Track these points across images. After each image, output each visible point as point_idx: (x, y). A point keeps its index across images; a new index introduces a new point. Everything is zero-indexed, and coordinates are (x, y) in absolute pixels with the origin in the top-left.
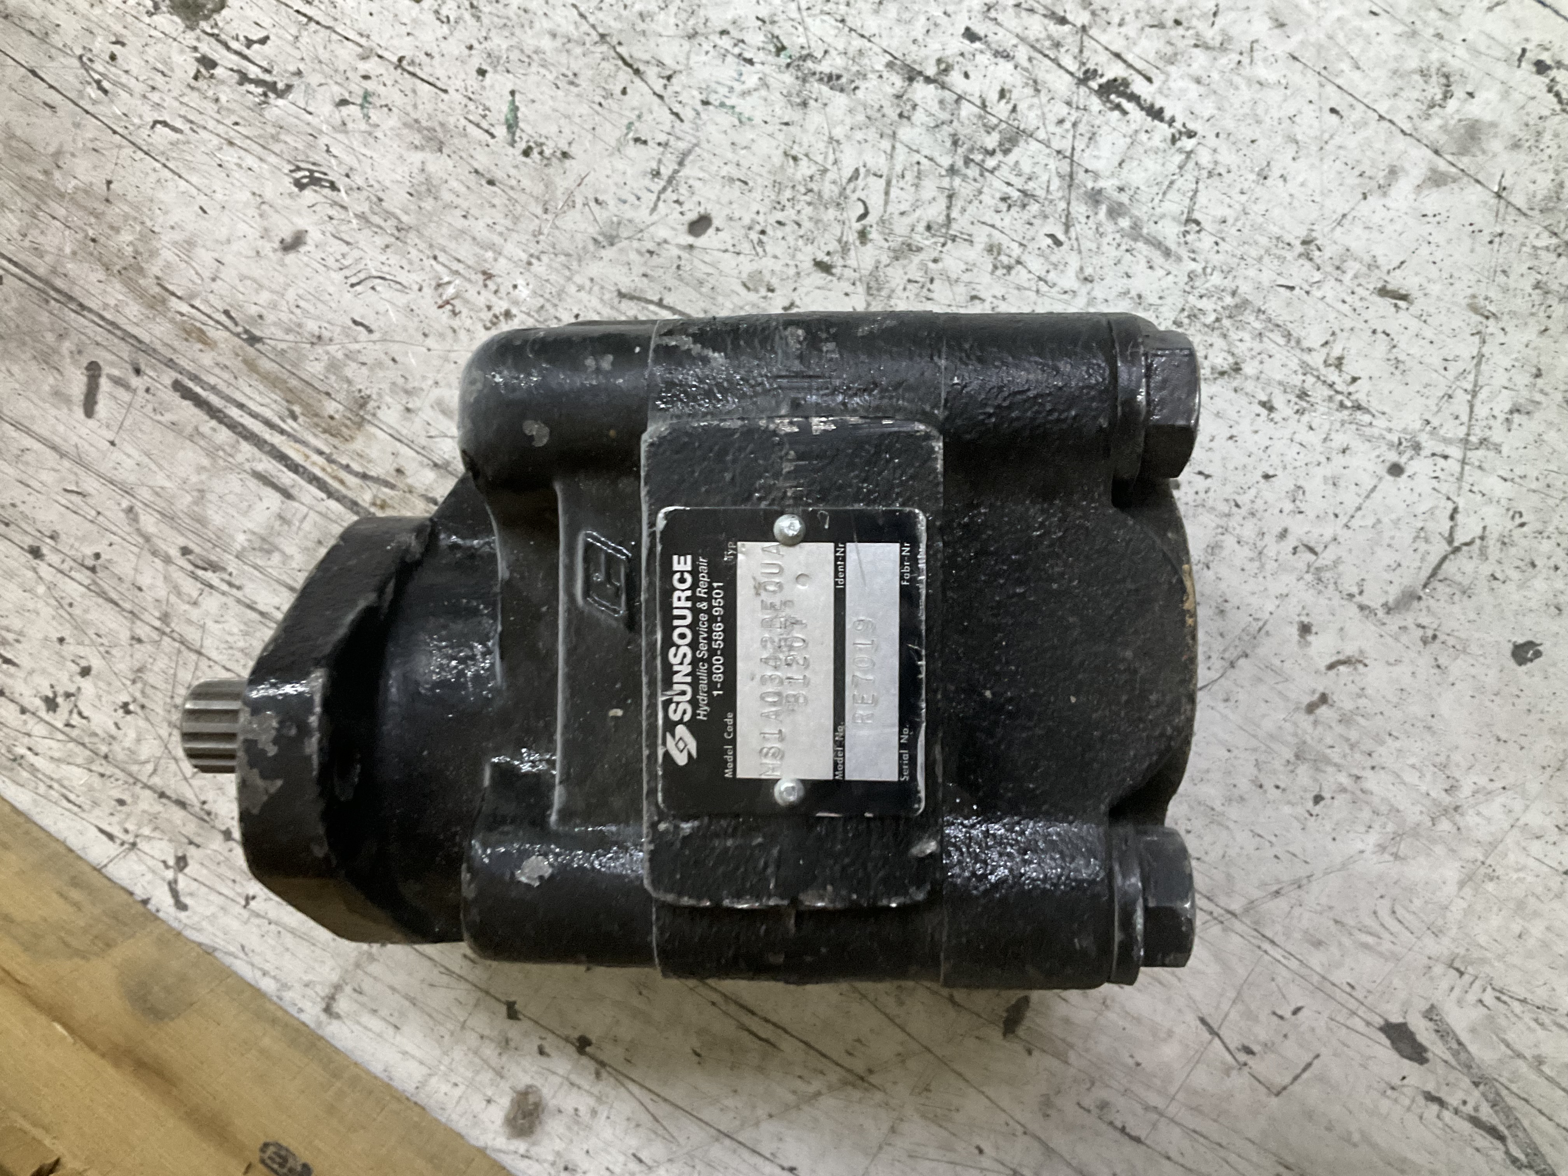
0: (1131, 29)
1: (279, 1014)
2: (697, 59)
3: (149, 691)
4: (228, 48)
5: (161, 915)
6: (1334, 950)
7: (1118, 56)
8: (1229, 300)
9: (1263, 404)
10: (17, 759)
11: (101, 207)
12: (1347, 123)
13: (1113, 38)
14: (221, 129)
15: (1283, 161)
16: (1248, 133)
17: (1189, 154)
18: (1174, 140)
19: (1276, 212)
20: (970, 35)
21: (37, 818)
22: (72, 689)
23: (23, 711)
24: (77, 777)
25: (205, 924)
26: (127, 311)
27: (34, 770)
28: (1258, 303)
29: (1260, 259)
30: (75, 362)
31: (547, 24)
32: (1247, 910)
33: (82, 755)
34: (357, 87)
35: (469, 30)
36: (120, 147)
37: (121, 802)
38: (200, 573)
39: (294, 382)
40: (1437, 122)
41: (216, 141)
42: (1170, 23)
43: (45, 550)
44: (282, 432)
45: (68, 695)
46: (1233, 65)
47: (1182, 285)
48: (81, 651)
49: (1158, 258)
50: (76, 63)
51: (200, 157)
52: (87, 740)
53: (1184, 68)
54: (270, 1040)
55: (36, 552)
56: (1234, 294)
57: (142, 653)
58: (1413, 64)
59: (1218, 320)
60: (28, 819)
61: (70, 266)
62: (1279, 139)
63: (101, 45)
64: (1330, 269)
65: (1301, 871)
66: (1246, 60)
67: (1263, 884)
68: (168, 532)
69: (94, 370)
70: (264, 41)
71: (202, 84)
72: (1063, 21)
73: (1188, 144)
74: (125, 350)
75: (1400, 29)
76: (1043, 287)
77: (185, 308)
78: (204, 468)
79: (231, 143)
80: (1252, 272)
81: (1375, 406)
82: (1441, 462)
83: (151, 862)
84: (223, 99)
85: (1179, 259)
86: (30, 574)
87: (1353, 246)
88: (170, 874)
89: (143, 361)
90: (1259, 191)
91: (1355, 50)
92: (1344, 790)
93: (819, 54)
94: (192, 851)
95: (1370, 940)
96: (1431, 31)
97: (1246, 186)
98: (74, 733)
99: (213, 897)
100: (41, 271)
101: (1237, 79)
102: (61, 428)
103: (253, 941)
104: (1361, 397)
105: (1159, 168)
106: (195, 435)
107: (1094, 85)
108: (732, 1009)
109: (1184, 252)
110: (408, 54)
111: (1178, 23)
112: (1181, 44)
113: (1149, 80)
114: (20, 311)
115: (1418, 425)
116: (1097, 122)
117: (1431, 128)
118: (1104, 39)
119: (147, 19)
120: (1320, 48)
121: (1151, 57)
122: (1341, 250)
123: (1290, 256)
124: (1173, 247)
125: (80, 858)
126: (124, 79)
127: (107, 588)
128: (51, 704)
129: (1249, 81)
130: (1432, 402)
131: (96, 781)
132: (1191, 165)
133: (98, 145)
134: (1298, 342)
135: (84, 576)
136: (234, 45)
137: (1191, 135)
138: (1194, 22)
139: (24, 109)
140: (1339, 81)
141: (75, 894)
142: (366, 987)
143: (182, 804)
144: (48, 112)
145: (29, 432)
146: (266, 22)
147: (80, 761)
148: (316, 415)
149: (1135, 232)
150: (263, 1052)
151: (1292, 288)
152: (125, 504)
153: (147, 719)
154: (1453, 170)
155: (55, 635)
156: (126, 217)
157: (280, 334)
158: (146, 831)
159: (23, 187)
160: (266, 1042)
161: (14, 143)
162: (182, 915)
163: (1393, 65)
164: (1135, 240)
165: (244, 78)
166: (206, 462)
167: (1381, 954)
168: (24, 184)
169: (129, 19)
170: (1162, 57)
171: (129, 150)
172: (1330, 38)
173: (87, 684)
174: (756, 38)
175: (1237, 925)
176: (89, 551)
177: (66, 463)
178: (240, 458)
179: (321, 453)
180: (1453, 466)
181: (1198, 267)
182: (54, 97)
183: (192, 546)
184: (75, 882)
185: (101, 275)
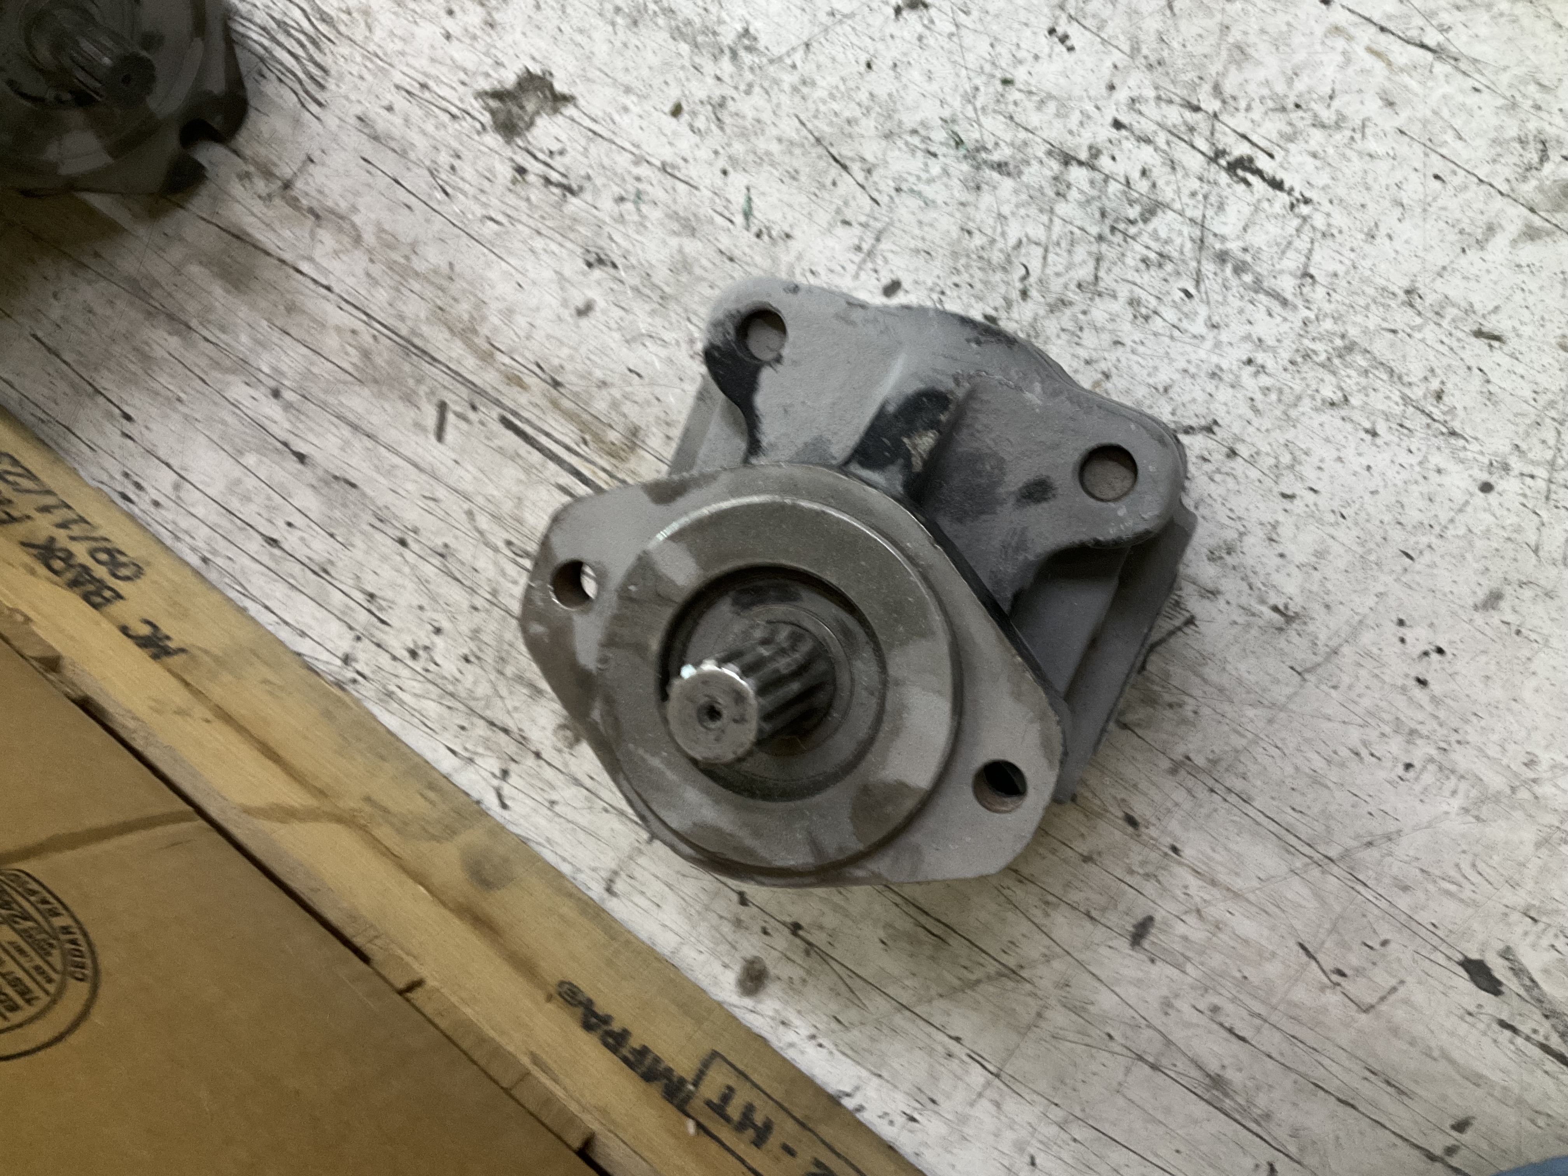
0: (1256, 114)
1: (574, 891)
2: (893, 154)
3: (484, 647)
4: (535, 157)
5: (491, 813)
6: (1420, 895)
7: (1244, 137)
8: (1339, 342)
9: (1367, 431)
10: (390, 695)
11: (445, 283)
12: (1449, 186)
13: (1240, 122)
14: (531, 222)
15: (1390, 221)
16: (1357, 198)
17: (1305, 219)
18: (1292, 206)
19: (1383, 267)
20: (1118, 125)
21: (404, 738)
22: (428, 643)
23: (395, 658)
24: (431, 708)
25: (522, 821)
26: (465, 363)
27: (401, 703)
28: (1364, 344)
29: (1367, 307)
30: (429, 401)
31: (775, 132)
32: (1342, 857)
33: (435, 691)
34: (631, 186)
35: (716, 138)
36: (458, 237)
37: (463, 728)
38: (519, 559)
39: (585, 416)
40: (1534, 183)
41: (527, 231)
42: (1291, 106)
43: (410, 541)
44: (577, 454)
45: (426, 648)
46: (1346, 141)
47: (1297, 329)
48: (435, 616)
49: (1276, 307)
50: (426, 173)
51: (518, 245)
52: (439, 681)
53: (1303, 145)
54: (567, 909)
55: (403, 543)
56: (1343, 337)
57: (477, 619)
58: (1512, 131)
59: (1329, 359)
60: (398, 740)
61: (425, 329)
62: (1387, 203)
63: (444, 159)
64: (1431, 315)
65: (1392, 827)
66: (1358, 136)
67: (1358, 837)
68: (496, 528)
69: (443, 407)
70: (562, 153)
71: (518, 188)
72: (1197, 109)
73: (1304, 209)
74: (464, 392)
75: (1500, 102)
76: (1176, 333)
77: (507, 360)
78: (521, 481)
79: (539, 233)
80: (1359, 319)
81: (1468, 432)
82: (1528, 480)
83: (484, 773)
84: (533, 198)
85: (1295, 307)
86: (399, 558)
87: (1451, 294)
88: (496, 782)
89: (478, 400)
90: (1367, 248)
91: (1458, 123)
92: (1431, 760)
93: (990, 146)
94: (513, 767)
95: (1453, 888)
96: (1530, 103)
97: (1355, 245)
98: (429, 676)
99: (528, 801)
100: (404, 332)
101: (1349, 153)
102: (420, 450)
103: (556, 836)
104: (1457, 426)
105: (1279, 231)
106: (515, 457)
107: (1223, 162)
108: (912, 911)
109: (1299, 303)
110: (669, 159)
111: (1298, 106)
112: (1300, 124)
113: (1271, 156)
114: (390, 363)
115: (1508, 449)
116: (1224, 194)
117: (1528, 189)
118: (1232, 122)
119: (476, 137)
120: (1425, 123)
121: (1274, 136)
122: (1440, 297)
123: (1393, 304)
124: (1289, 297)
125: (434, 768)
126: (461, 184)
127: (453, 570)
128: (414, 654)
129: (1360, 154)
130: (1521, 430)
131: (446, 712)
132: (1307, 228)
133: (443, 236)
134: (1400, 378)
135: (436, 561)
136: (540, 156)
137: (1307, 201)
138: (1313, 105)
139: (390, 210)
140: (1444, 151)
141: (431, 795)
142: (636, 874)
143: (506, 731)
144: (406, 211)
145: (397, 453)
146: (563, 137)
147: (434, 697)
148: (603, 442)
149: (1258, 286)
150: (562, 917)
151: (1394, 332)
152: (466, 506)
153: (482, 668)
154: (1547, 225)
155: (416, 603)
156: (464, 291)
157: (574, 379)
158: (480, 750)
159: (391, 268)
160: (565, 910)
161: (384, 235)
162: (505, 813)
163: (1493, 135)
164: (1256, 292)
165: (548, 181)
166: (523, 477)
167: (1462, 901)
168: (391, 266)
169: (465, 138)
170: (1281, 135)
171: (465, 238)
172: (1435, 113)
173: (438, 641)
174: (939, 135)
175: (1335, 870)
176: (439, 542)
177: (424, 477)
178: (547, 474)
179: (604, 470)
180: (1541, 484)
181: (1312, 315)
182: (412, 201)
183: (513, 540)
184: (431, 786)
185: (447, 335)
